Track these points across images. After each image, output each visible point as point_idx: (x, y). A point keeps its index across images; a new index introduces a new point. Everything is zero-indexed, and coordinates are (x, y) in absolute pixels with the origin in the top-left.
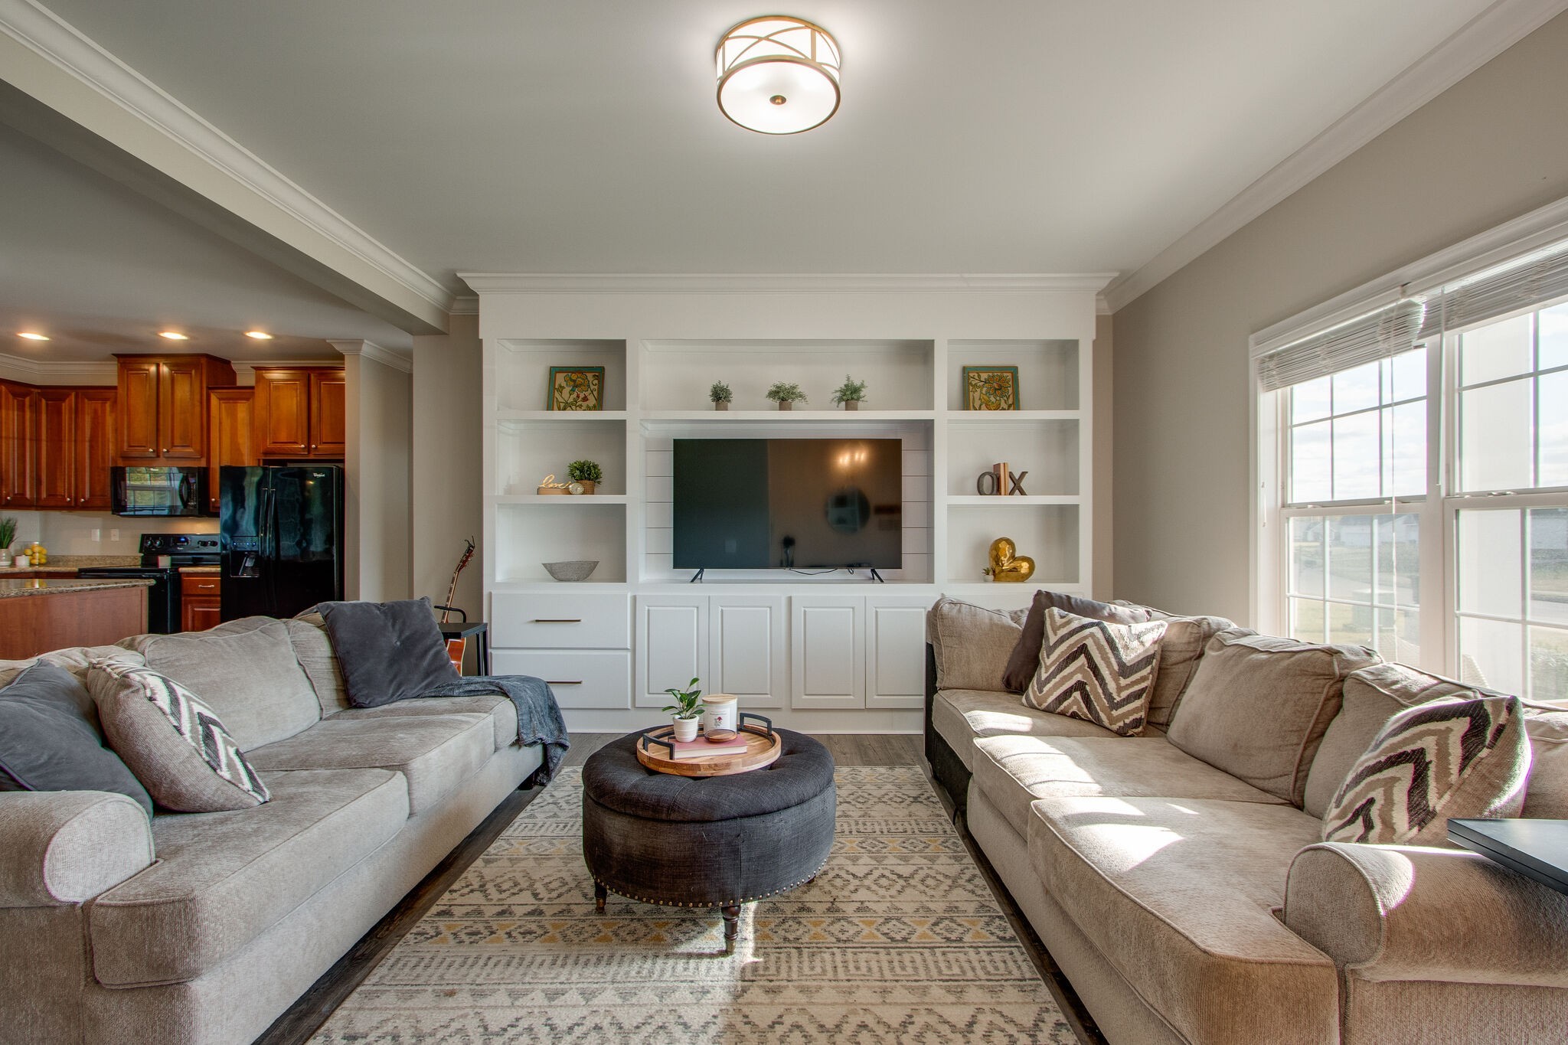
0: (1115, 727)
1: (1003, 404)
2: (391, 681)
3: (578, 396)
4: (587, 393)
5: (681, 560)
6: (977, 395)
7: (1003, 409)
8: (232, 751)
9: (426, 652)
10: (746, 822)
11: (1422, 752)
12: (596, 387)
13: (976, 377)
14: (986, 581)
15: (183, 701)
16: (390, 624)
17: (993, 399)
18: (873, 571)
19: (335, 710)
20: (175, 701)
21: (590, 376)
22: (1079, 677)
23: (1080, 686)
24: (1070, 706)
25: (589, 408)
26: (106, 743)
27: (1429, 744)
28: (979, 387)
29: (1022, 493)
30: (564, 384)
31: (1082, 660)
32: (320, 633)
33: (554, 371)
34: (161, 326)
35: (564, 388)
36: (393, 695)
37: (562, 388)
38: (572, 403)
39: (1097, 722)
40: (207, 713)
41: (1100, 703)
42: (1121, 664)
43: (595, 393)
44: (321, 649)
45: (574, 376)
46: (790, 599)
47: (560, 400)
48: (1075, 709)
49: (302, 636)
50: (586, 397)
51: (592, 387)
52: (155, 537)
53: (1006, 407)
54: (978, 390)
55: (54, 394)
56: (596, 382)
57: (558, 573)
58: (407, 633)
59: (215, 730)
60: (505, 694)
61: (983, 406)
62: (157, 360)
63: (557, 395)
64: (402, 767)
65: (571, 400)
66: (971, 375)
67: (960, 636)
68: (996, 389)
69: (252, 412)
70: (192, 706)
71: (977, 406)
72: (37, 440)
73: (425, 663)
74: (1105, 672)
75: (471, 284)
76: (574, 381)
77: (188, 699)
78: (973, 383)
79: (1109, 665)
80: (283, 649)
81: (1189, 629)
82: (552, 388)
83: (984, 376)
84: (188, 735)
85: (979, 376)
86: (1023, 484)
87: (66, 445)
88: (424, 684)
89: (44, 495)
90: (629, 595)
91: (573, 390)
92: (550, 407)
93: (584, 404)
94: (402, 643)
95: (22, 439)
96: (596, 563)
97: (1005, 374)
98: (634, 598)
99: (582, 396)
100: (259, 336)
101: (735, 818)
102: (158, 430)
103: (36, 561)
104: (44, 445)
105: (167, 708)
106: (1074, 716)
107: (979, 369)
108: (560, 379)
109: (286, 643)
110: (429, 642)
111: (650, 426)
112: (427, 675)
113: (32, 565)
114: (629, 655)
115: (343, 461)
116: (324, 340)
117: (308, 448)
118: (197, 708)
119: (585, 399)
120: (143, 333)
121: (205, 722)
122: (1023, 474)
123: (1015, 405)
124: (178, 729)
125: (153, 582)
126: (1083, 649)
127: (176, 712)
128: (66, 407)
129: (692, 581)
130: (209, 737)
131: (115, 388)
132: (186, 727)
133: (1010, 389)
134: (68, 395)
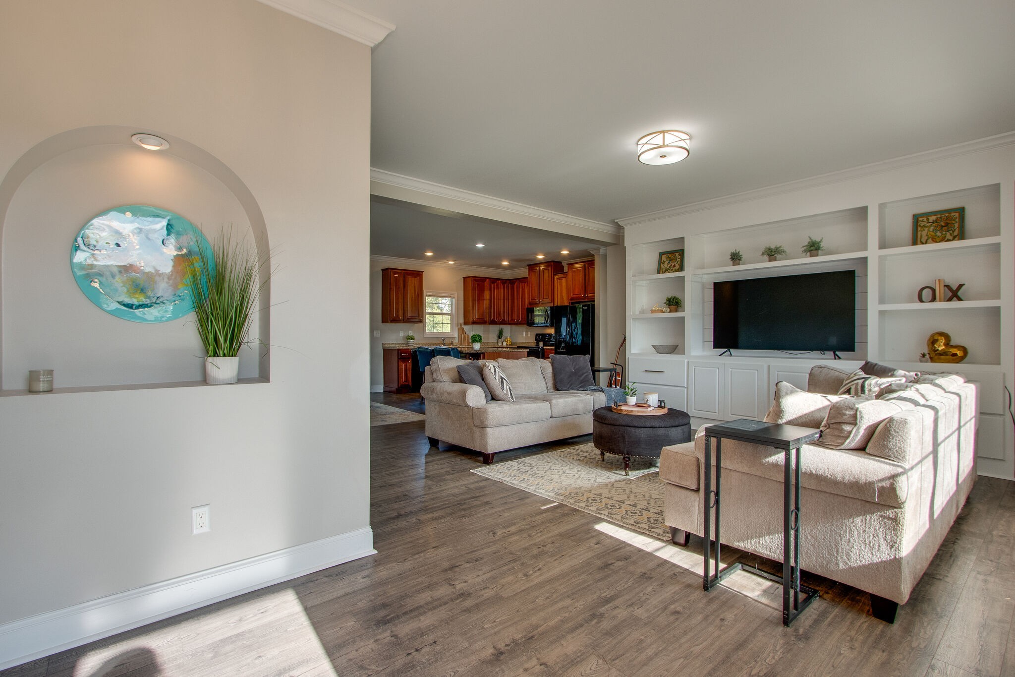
1: (948, 236)
2: (568, 383)
3: (671, 265)
4: (675, 263)
5: (717, 344)
6: (924, 233)
7: (948, 240)
8: (508, 387)
9: (583, 374)
10: (628, 428)
12: (680, 260)
13: (925, 220)
14: (921, 362)
15: (497, 372)
16: (571, 364)
17: (939, 234)
18: (834, 353)
19: (552, 390)
20: (495, 371)
21: (677, 254)
25: (676, 271)
26: (483, 380)
28: (927, 227)
29: (960, 299)
30: (665, 260)
32: (550, 364)
33: (661, 254)
34: (537, 254)
36: (569, 388)
37: (664, 262)
38: (668, 269)
40: (503, 376)
43: (679, 263)
44: (549, 370)
45: (670, 256)
46: (769, 366)
47: (663, 268)
49: (544, 365)
50: (674, 265)
51: (678, 260)
52: (540, 335)
53: (951, 238)
54: (926, 229)
55: (512, 281)
56: (680, 257)
57: (659, 350)
58: (577, 367)
59: (504, 381)
60: (603, 392)
61: (930, 240)
62: (538, 265)
63: (662, 265)
64: (550, 402)
65: (668, 267)
66: (921, 219)
68: (942, 226)
69: (567, 282)
70: (500, 373)
71: (924, 240)
72: (509, 299)
73: (581, 378)
75: (621, 224)
76: (670, 258)
77: (499, 372)
78: (922, 225)
80: (536, 367)
82: (660, 262)
83: (932, 219)
84: (497, 380)
85: (928, 219)
86: (959, 294)
87: (515, 301)
88: (580, 385)
89: (510, 319)
90: (686, 361)
91: (669, 263)
92: (658, 272)
93: (674, 269)
94: (575, 370)
95: (504, 299)
96: (678, 345)
97: (952, 214)
98: (688, 362)
99: (673, 265)
100: (565, 252)
101: (624, 426)
102: (539, 293)
103: (508, 344)
104: (510, 300)
105: (493, 373)
107: (927, 215)
108: (664, 257)
109: (538, 366)
110: (585, 371)
111: (705, 276)
112: (581, 383)
113: (507, 345)
114: (686, 390)
115: (594, 301)
116: (587, 250)
117: (585, 296)
118: (501, 375)
119: (674, 266)
120: (531, 257)
121: (502, 378)
122: (961, 286)
123: (962, 236)
124: (495, 378)
125: (528, 350)
127: (495, 374)
128: (516, 286)
129: (720, 355)
130: (502, 382)
131: (527, 278)
132: (497, 378)
133: (956, 225)
134: (516, 282)
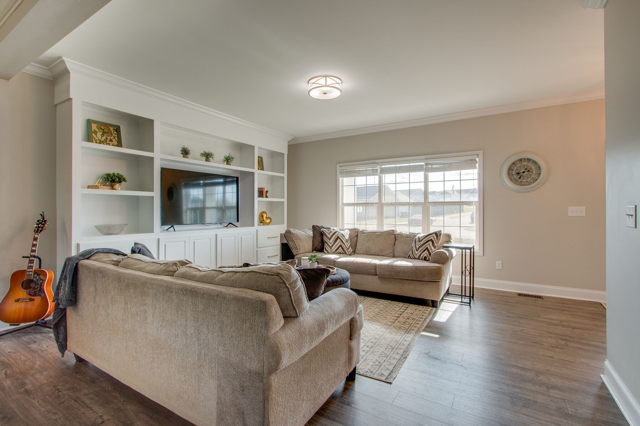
0: (349, 254)
3: (106, 138)
4: (112, 138)
11: (432, 239)
12: (116, 135)
14: (261, 225)
18: (230, 224)
21: (112, 129)
22: (340, 244)
23: (340, 246)
24: (339, 251)
25: (114, 145)
27: (432, 238)
29: (267, 197)
30: (97, 130)
31: (339, 240)
33: (90, 122)
35: (97, 132)
38: (104, 141)
39: (346, 253)
41: (345, 249)
42: (346, 240)
43: (116, 138)
45: (103, 127)
47: (96, 138)
48: (340, 251)
56: (115, 133)
63: (93, 135)
65: (103, 139)
67: (300, 239)
74: (344, 242)
75: (68, 65)
76: (103, 130)
79: (344, 240)
81: (353, 231)
82: (90, 131)
90: (156, 239)
91: (103, 135)
92: (90, 141)
93: (111, 143)
96: (126, 225)
97: (259, 159)
98: (158, 240)
99: (109, 138)
106: (340, 253)
108: (94, 127)
119: (111, 140)
122: (267, 191)
123: (263, 169)
126: (338, 237)
129: (167, 231)
133: (261, 164)
